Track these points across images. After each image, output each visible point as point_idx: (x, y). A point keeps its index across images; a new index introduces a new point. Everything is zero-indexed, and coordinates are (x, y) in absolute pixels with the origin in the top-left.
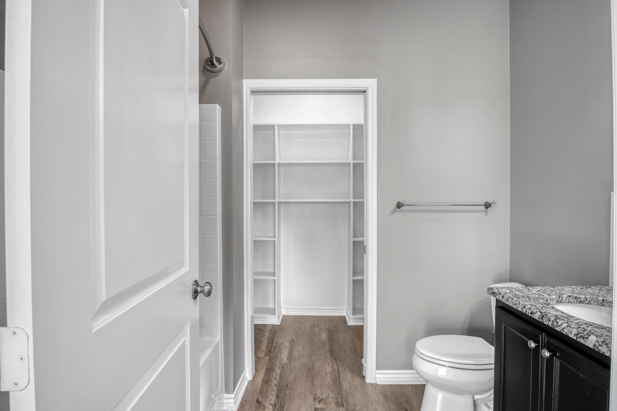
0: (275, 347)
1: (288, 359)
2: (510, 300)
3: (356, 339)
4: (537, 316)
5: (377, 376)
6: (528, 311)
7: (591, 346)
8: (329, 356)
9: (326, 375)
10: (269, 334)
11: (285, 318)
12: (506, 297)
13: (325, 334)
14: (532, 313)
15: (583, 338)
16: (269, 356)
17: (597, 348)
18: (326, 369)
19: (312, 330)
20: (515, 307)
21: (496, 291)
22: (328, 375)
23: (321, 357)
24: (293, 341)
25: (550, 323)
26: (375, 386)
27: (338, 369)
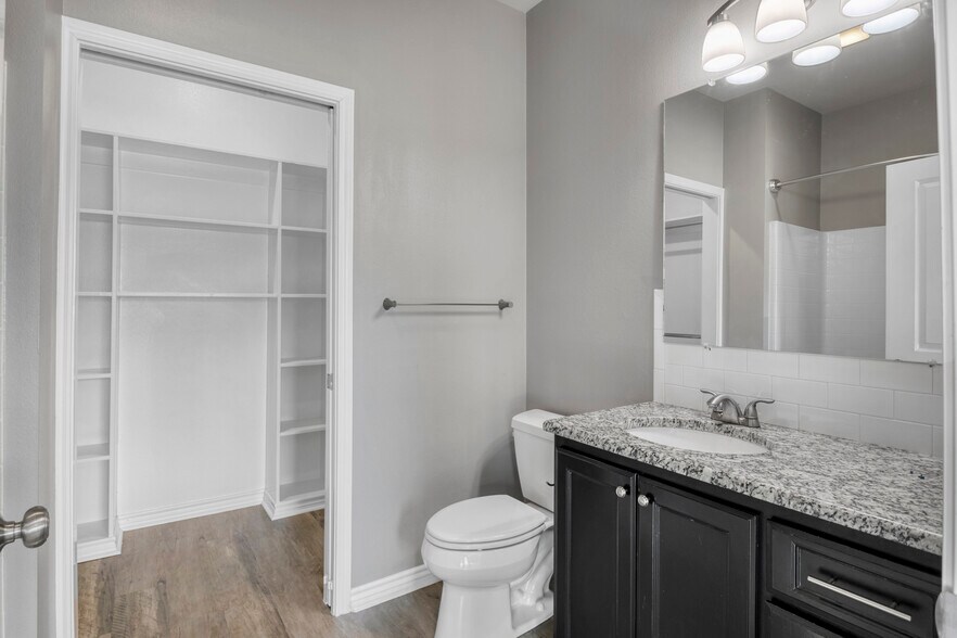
0: (123, 607)
1: (159, 622)
2: (583, 435)
3: (294, 543)
4: (626, 453)
5: (353, 598)
6: (613, 447)
7: (708, 480)
8: (250, 589)
9: (255, 629)
10: (98, 582)
11: (129, 538)
12: (575, 432)
13: (231, 547)
14: (619, 449)
15: (696, 472)
16: (110, 631)
17: (716, 481)
18: (250, 618)
19: (202, 547)
20: (592, 444)
21: (558, 425)
22: (259, 628)
23: (234, 596)
24: (164, 582)
25: (647, 460)
26: (349, 617)
27: (276, 610)
